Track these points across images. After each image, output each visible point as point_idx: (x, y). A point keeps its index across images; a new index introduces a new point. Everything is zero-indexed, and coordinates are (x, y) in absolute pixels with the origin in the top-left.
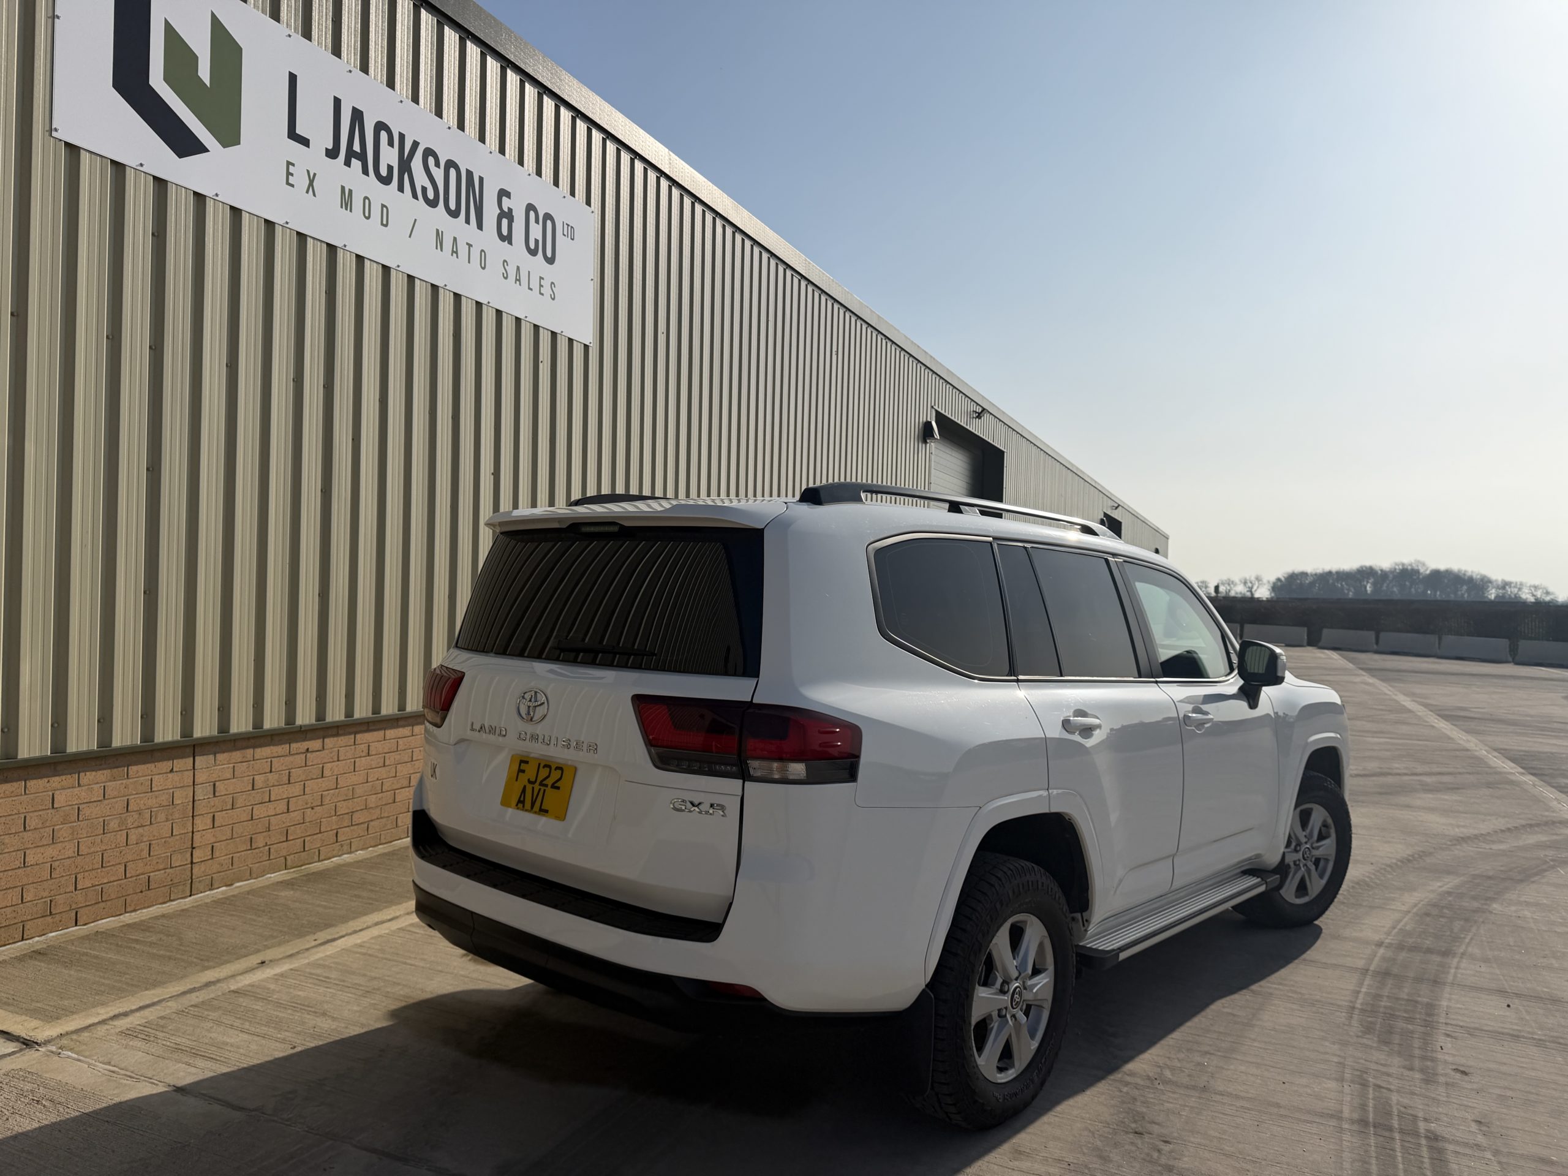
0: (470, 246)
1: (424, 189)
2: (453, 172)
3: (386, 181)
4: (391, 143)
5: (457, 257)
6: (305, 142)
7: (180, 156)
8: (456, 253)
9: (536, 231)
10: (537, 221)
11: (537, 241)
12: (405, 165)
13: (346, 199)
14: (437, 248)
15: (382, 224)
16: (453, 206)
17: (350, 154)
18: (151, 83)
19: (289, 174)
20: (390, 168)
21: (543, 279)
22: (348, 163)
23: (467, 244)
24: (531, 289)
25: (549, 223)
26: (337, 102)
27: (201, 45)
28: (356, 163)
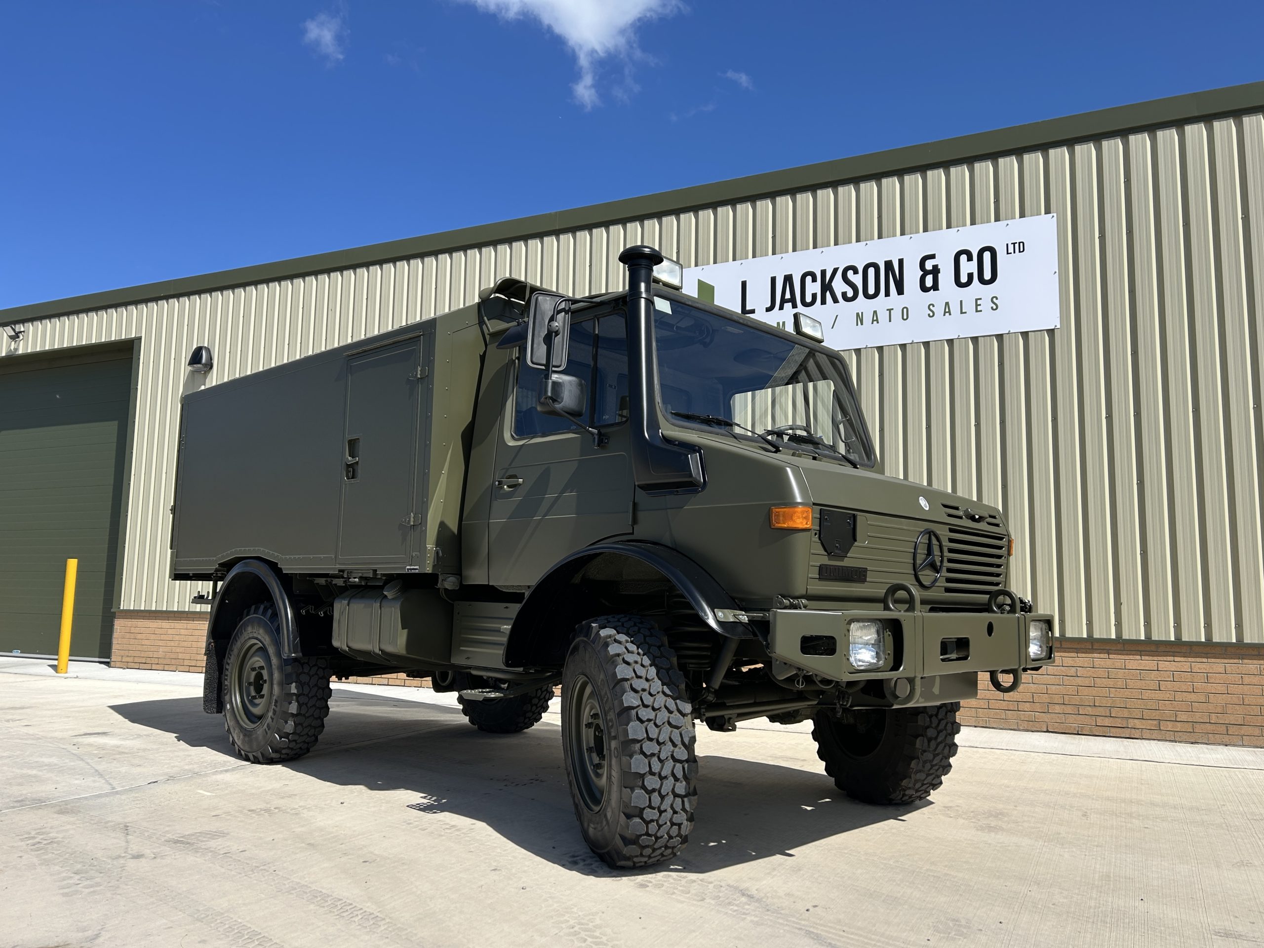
0: (890, 310)
1: (844, 295)
2: (871, 271)
3: (811, 304)
4: (814, 280)
5: (878, 323)
8: (877, 321)
9: (968, 267)
10: (970, 259)
11: (970, 276)
12: (827, 287)
14: (857, 325)
16: (871, 291)
17: (783, 301)
20: (814, 296)
21: (980, 299)
23: (887, 310)
24: (965, 313)
25: (987, 256)
26: (773, 280)
28: (788, 306)
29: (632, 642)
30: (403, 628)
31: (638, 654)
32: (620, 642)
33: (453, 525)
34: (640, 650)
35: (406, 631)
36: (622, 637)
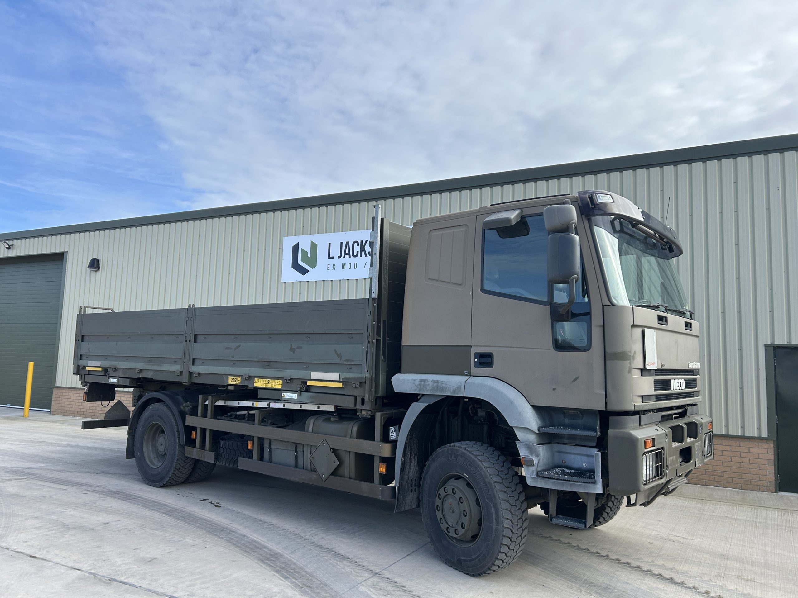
3: (357, 256)
4: (358, 245)
6: (333, 258)
7: (304, 275)
12: (363, 249)
13: (344, 267)
15: (355, 268)
17: (345, 254)
18: (299, 263)
19: (328, 267)
20: (358, 252)
22: (344, 257)
26: (342, 243)
27: (308, 250)
28: (347, 256)
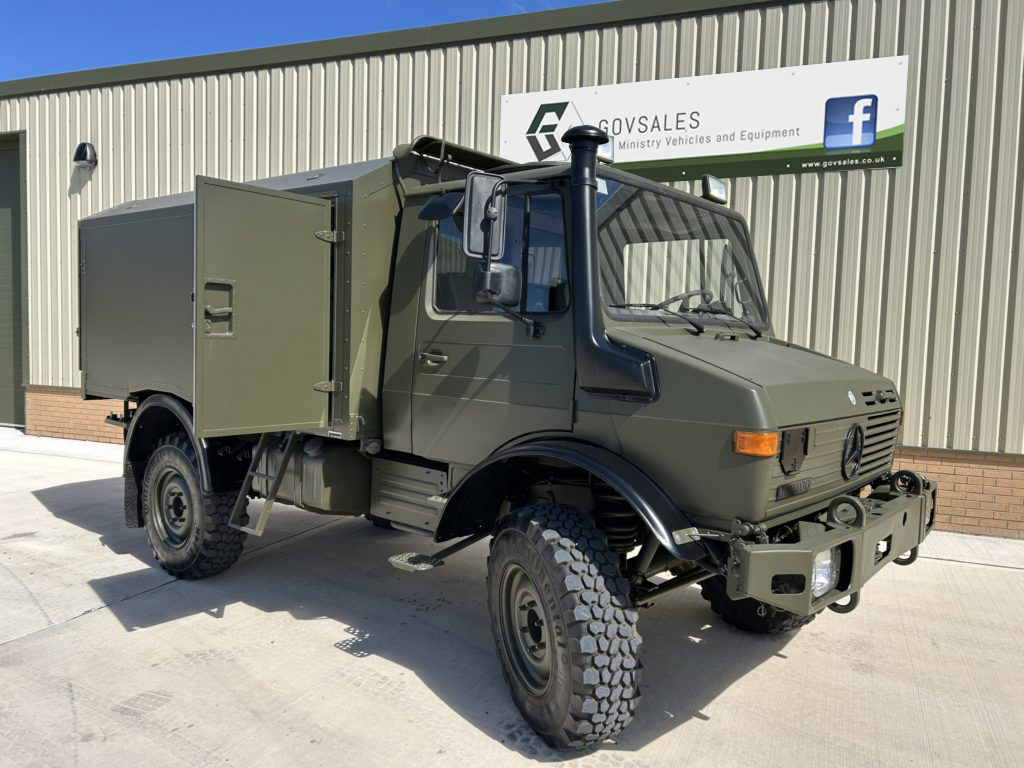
29: (577, 548)
30: (326, 486)
31: (584, 561)
32: (564, 548)
33: (374, 391)
34: (586, 558)
35: (329, 489)
36: (567, 542)
